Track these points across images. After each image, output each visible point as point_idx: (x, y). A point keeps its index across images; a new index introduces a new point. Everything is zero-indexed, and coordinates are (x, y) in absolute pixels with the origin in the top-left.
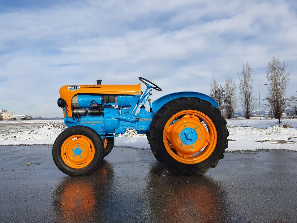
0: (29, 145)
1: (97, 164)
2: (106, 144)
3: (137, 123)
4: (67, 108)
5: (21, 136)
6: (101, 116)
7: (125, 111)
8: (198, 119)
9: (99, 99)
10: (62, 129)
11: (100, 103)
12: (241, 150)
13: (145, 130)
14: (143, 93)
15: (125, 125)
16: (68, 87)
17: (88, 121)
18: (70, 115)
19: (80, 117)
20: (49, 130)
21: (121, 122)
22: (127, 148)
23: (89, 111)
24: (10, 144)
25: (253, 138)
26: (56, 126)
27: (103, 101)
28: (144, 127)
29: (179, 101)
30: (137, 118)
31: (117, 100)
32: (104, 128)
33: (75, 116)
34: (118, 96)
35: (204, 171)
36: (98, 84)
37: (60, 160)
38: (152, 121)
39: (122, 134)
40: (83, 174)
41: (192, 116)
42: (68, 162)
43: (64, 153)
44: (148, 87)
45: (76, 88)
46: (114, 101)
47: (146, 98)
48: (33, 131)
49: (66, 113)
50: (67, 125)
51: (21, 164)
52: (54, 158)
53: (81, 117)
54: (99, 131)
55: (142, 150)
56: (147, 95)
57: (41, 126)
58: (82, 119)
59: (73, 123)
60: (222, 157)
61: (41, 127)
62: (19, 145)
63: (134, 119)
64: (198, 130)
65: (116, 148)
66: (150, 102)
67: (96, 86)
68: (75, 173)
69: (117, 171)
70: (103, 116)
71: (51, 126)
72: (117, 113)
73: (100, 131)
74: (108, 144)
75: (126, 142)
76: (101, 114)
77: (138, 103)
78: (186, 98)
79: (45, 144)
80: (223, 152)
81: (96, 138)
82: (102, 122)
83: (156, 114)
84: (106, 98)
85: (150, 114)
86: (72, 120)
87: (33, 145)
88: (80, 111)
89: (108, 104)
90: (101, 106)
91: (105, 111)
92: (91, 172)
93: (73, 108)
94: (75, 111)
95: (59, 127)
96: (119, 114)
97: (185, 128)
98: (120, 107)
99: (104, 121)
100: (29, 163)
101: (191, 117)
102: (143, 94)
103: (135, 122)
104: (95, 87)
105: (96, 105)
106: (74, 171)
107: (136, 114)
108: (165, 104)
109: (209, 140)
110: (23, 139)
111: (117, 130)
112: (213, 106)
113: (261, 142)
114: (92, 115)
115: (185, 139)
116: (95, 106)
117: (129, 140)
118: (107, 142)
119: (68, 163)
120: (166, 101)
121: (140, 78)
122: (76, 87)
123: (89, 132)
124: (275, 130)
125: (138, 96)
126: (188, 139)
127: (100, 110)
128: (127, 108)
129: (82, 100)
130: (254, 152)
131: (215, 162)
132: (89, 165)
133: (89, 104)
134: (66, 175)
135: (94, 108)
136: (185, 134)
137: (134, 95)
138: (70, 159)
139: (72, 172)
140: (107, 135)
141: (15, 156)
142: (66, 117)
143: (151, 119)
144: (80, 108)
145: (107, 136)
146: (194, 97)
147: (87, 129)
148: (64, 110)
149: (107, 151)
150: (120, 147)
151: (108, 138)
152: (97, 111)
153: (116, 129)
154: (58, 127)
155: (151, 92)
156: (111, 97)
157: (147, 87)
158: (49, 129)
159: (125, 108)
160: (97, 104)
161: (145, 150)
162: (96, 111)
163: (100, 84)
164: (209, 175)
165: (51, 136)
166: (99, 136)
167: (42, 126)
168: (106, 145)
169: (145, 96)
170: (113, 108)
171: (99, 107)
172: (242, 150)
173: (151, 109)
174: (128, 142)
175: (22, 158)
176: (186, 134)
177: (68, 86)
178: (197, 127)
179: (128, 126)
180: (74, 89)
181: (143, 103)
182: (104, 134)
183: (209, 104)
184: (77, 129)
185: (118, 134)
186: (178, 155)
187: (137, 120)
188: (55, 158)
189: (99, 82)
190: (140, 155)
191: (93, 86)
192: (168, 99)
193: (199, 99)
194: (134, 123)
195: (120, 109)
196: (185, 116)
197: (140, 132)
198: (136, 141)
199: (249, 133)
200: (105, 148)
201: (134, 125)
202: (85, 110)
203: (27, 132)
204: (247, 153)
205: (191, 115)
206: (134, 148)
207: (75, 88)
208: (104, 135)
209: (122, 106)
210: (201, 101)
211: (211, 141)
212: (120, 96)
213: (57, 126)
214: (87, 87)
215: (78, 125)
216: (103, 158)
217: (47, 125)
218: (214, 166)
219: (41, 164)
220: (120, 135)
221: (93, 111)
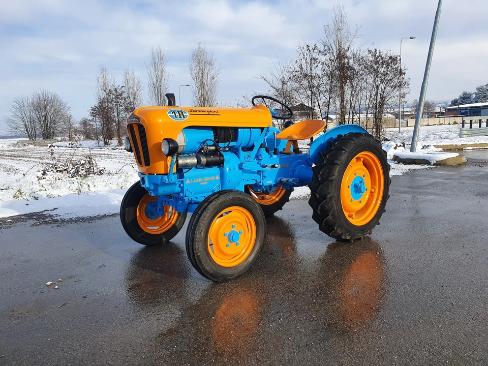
7: (246, 155)
15: (247, 179)
23: (204, 160)
30: (276, 165)
34: (243, 130)
43: (210, 244)
58: (185, 175)
68: (233, 274)
70: (223, 166)
76: (220, 163)
82: (218, 178)
91: (226, 157)
97: (355, 176)
104: (212, 113)
105: (214, 148)
109: (373, 190)
123: (248, 199)
125: (269, 129)
127: (219, 156)
135: (211, 153)
137: (262, 129)
138: (221, 252)
162: (214, 159)
179: (251, 180)
188: (201, 257)
191: (209, 113)
205: (360, 158)
207: (182, 116)
214: (199, 113)
221: (209, 159)
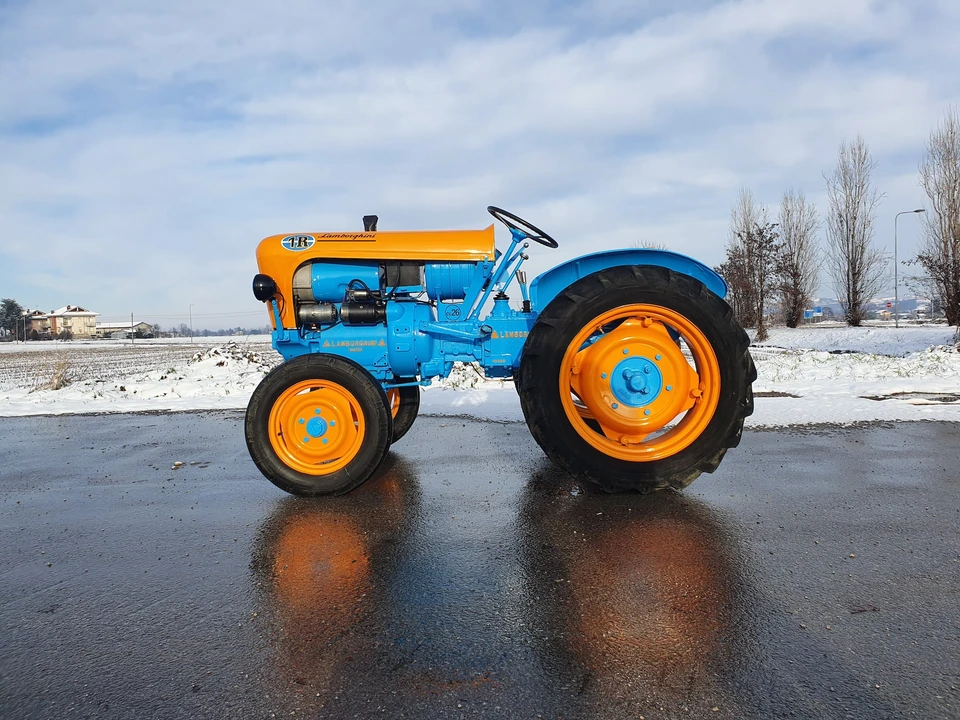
0: (166, 412)
1: (373, 461)
2: (395, 406)
3: (486, 345)
4: (281, 303)
5: (139, 387)
6: (380, 326)
7: (449, 310)
8: (663, 330)
9: (372, 276)
10: (258, 365)
11: (374, 285)
12: (805, 423)
13: (508, 367)
14: (500, 254)
15: (451, 351)
16: (282, 242)
17: (343, 339)
18: (290, 322)
19: (319, 327)
20: (221, 367)
21: (437, 342)
22: (457, 419)
23: (345, 312)
24: (111, 410)
25: (852, 388)
26: (240, 356)
27: (383, 281)
28: (508, 357)
29: (607, 278)
30: (485, 329)
31: (423, 278)
32: (390, 361)
33: (304, 324)
34: (428, 266)
35: (681, 482)
36: (367, 229)
37: (268, 452)
38: (529, 338)
39: (441, 376)
40: (334, 491)
41: (648, 321)
42: (291, 456)
43: (278, 431)
44: (518, 238)
45: (306, 245)
46: (417, 282)
47: (510, 270)
48: (173, 370)
49: (279, 316)
50: (282, 351)
51: (156, 466)
52: (249, 446)
53: (322, 327)
54: (376, 369)
55: (502, 426)
56: (513, 259)
57: (196, 356)
58: (323, 334)
59: (298, 345)
60: (733, 440)
61: (195, 360)
62: (140, 413)
63: (477, 334)
64: (663, 364)
65: (425, 419)
66: (522, 282)
67: (361, 236)
68: (310, 487)
69: (429, 483)
70: (386, 325)
71: (226, 354)
72: (426, 318)
73: (379, 369)
74: (401, 405)
75: (454, 403)
76: (378, 319)
77: (486, 286)
78: (628, 269)
79: (211, 411)
80: (739, 426)
81: (367, 387)
82: (382, 343)
83: (539, 318)
84: (393, 270)
85: (523, 318)
86: (295, 338)
87: (177, 412)
88: (319, 312)
89: (400, 290)
90: (379, 296)
91: (391, 309)
92: (355, 485)
93: (298, 304)
94: (303, 312)
95: (251, 359)
96: (432, 319)
97: (624, 357)
98: (432, 297)
99: (388, 339)
100: (177, 463)
101: (644, 326)
102: (501, 259)
103: (478, 342)
104: (360, 239)
105: (365, 293)
106: (308, 483)
107: (482, 318)
108: (567, 289)
109: (697, 393)
110: (146, 396)
111: (427, 367)
112: (710, 292)
113: (876, 398)
114: (354, 321)
115: (626, 390)
116: (360, 296)
117: (464, 398)
118: (398, 403)
119: (290, 459)
120: (570, 279)
121: (493, 211)
122: (303, 240)
123: (347, 371)
124: (928, 363)
125: (486, 264)
126: (635, 391)
127: (377, 308)
128: (455, 301)
129: (323, 277)
130: (846, 428)
131: (713, 455)
132: (349, 466)
133: (343, 291)
134: (285, 494)
135: (360, 301)
136: (625, 377)
137: (475, 263)
138: (295, 448)
139: (302, 486)
140: (397, 379)
141: (134, 442)
142: (280, 329)
143: (526, 333)
144: (318, 302)
145: (397, 383)
146: (652, 267)
147: (342, 362)
148: (271, 308)
149: (397, 427)
150: (437, 416)
151: (400, 388)
152: (367, 311)
153: (423, 364)
154: (247, 360)
155: (526, 252)
156: (408, 270)
157: (515, 235)
158: (221, 364)
159: (450, 301)
160: (366, 289)
161: (513, 426)
162: (365, 311)
163: (374, 229)
164: (696, 494)
165: (228, 387)
166: (376, 383)
167: (199, 356)
168: (397, 409)
169: (507, 265)
170: (414, 300)
171: (371, 300)
172: (810, 425)
173: (526, 303)
174: (461, 403)
175: (153, 450)
176: (628, 375)
177: (280, 237)
178: (659, 354)
179: (460, 354)
180: (300, 245)
181: (503, 284)
182: (391, 376)
183: (698, 284)
184: (312, 363)
185: (430, 377)
186: (604, 435)
187: (483, 336)
188: (253, 446)
189: (370, 222)
190: (496, 440)
191: (355, 238)
192: (574, 273)
193: (666, 272)
194: (475, 344)
195: (435, 304)
196: (627, 323)
197: (493, 372)
198: (484, 398)
199: (845, 371)
200: (393, 416)
201: (477, 350)
202: (333, 308)
203: (156, 375)
204: (826, 431)
205: (643, 319)
206: (479, 421)
207: (303, 244)
208: (390, 382)
209: (438, 294)
210: (672, 278)
211: (702, 394)
212: (435, 266)
213: (245, 356)
214: (337, 238)
215: (314, 350)
216: (388, 447)
217: (212, 352)
218: (710, 469)
219: (210, 467)
220: (435, 380)
221: (355, 312)
